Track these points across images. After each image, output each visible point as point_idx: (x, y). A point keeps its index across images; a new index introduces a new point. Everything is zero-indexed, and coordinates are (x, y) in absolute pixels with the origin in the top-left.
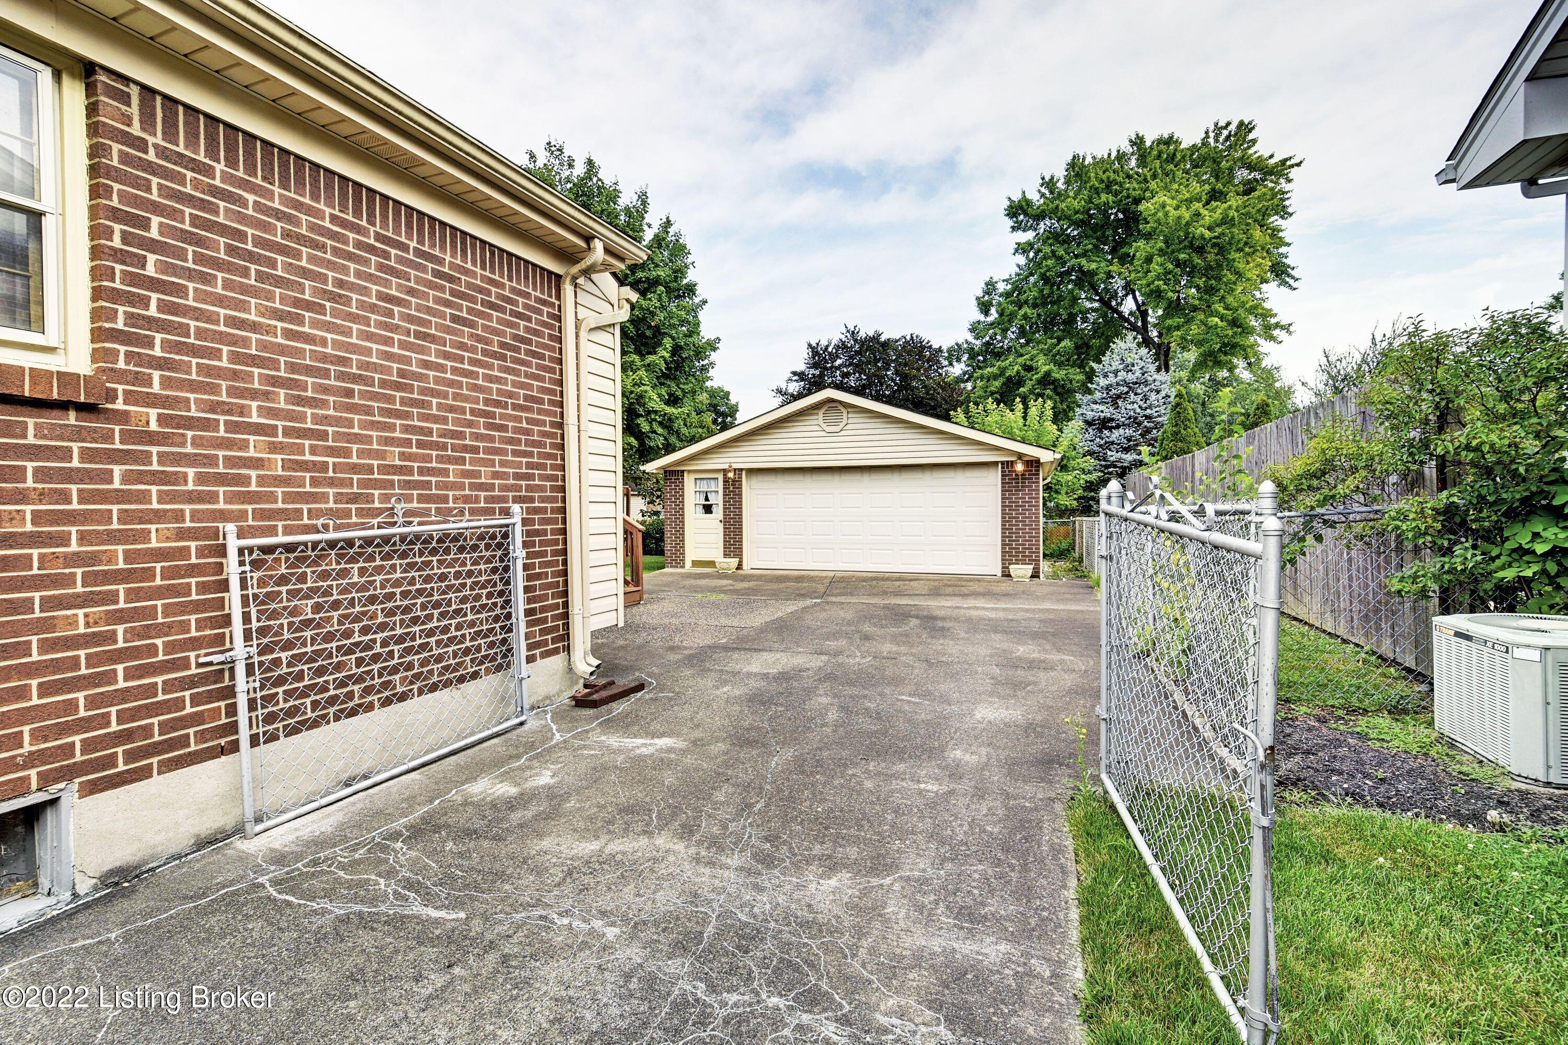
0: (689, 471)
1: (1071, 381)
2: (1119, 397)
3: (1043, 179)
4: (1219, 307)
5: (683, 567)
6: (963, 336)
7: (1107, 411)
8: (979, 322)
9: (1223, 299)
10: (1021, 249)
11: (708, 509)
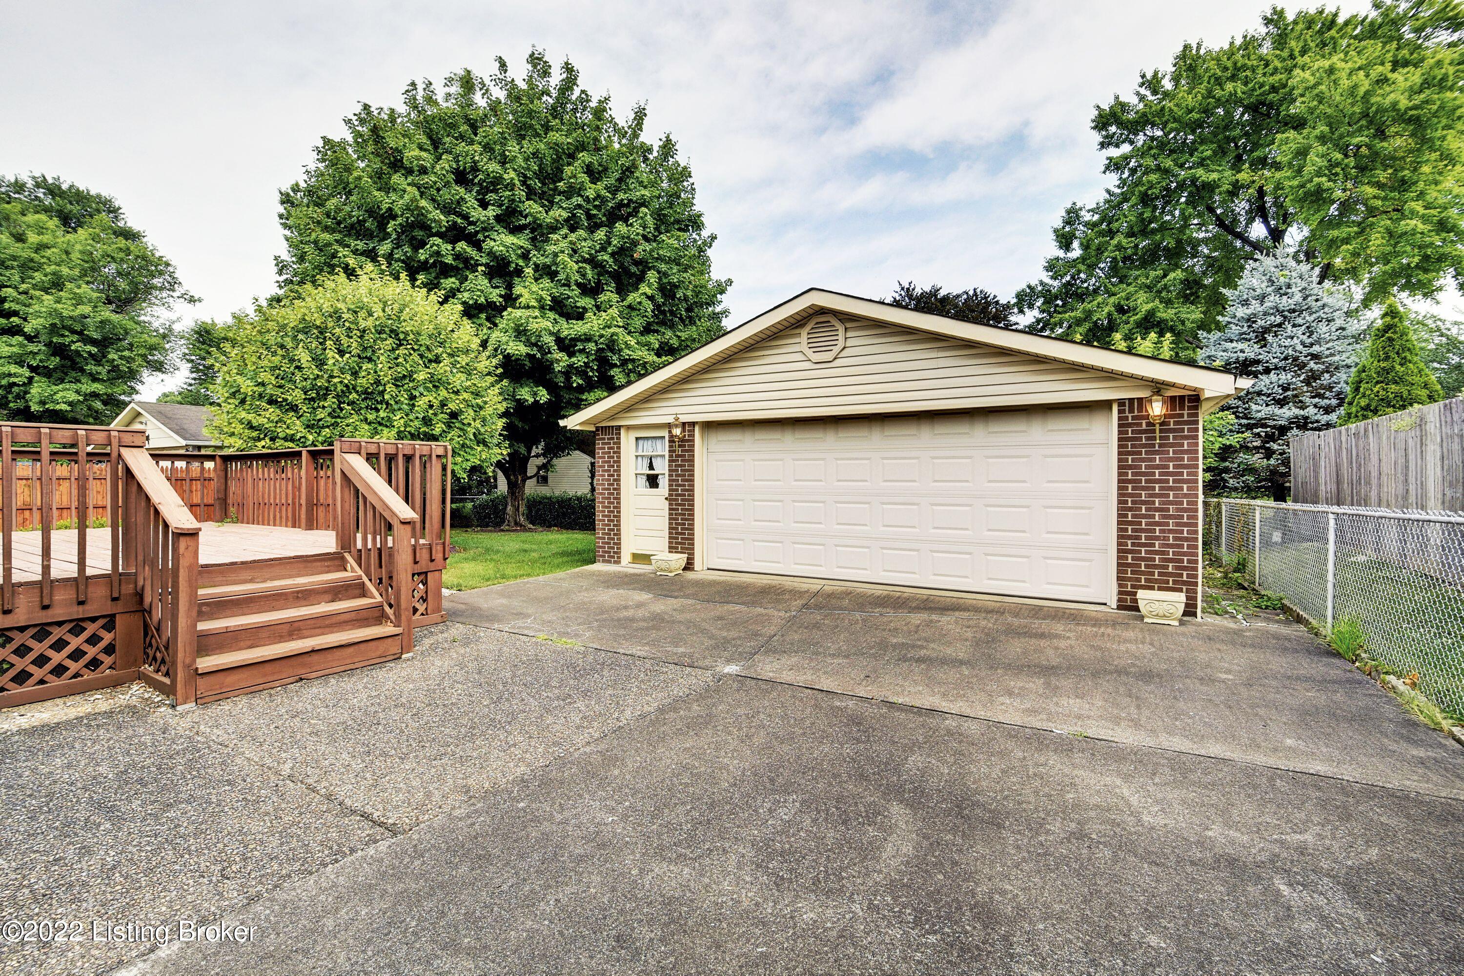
0: (629, 428)
1: (1183, 323)
2: (1266, 330)
3: (1143, 76)
4: (1418, 207)
5: (618, 562)
6: (1038, 275)
7: (1251, 351)
8: (1057, 259)
9: (1422, 195)
10: (1114, 165)
11: (653, 481)
